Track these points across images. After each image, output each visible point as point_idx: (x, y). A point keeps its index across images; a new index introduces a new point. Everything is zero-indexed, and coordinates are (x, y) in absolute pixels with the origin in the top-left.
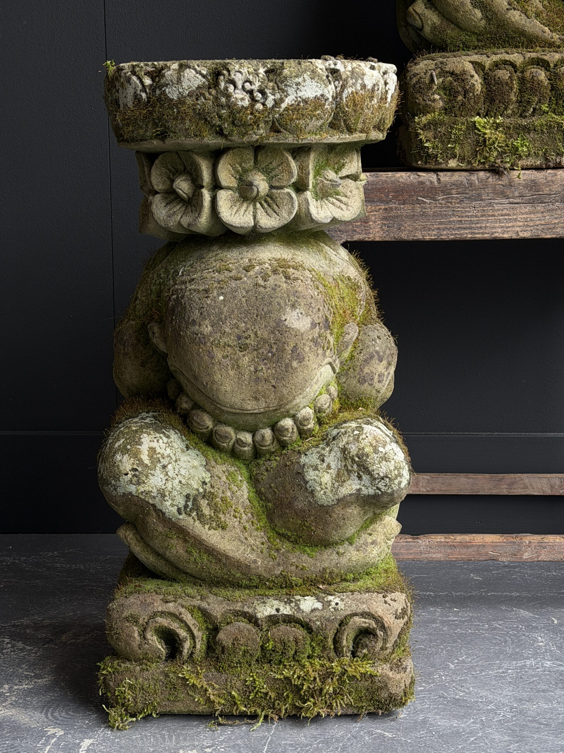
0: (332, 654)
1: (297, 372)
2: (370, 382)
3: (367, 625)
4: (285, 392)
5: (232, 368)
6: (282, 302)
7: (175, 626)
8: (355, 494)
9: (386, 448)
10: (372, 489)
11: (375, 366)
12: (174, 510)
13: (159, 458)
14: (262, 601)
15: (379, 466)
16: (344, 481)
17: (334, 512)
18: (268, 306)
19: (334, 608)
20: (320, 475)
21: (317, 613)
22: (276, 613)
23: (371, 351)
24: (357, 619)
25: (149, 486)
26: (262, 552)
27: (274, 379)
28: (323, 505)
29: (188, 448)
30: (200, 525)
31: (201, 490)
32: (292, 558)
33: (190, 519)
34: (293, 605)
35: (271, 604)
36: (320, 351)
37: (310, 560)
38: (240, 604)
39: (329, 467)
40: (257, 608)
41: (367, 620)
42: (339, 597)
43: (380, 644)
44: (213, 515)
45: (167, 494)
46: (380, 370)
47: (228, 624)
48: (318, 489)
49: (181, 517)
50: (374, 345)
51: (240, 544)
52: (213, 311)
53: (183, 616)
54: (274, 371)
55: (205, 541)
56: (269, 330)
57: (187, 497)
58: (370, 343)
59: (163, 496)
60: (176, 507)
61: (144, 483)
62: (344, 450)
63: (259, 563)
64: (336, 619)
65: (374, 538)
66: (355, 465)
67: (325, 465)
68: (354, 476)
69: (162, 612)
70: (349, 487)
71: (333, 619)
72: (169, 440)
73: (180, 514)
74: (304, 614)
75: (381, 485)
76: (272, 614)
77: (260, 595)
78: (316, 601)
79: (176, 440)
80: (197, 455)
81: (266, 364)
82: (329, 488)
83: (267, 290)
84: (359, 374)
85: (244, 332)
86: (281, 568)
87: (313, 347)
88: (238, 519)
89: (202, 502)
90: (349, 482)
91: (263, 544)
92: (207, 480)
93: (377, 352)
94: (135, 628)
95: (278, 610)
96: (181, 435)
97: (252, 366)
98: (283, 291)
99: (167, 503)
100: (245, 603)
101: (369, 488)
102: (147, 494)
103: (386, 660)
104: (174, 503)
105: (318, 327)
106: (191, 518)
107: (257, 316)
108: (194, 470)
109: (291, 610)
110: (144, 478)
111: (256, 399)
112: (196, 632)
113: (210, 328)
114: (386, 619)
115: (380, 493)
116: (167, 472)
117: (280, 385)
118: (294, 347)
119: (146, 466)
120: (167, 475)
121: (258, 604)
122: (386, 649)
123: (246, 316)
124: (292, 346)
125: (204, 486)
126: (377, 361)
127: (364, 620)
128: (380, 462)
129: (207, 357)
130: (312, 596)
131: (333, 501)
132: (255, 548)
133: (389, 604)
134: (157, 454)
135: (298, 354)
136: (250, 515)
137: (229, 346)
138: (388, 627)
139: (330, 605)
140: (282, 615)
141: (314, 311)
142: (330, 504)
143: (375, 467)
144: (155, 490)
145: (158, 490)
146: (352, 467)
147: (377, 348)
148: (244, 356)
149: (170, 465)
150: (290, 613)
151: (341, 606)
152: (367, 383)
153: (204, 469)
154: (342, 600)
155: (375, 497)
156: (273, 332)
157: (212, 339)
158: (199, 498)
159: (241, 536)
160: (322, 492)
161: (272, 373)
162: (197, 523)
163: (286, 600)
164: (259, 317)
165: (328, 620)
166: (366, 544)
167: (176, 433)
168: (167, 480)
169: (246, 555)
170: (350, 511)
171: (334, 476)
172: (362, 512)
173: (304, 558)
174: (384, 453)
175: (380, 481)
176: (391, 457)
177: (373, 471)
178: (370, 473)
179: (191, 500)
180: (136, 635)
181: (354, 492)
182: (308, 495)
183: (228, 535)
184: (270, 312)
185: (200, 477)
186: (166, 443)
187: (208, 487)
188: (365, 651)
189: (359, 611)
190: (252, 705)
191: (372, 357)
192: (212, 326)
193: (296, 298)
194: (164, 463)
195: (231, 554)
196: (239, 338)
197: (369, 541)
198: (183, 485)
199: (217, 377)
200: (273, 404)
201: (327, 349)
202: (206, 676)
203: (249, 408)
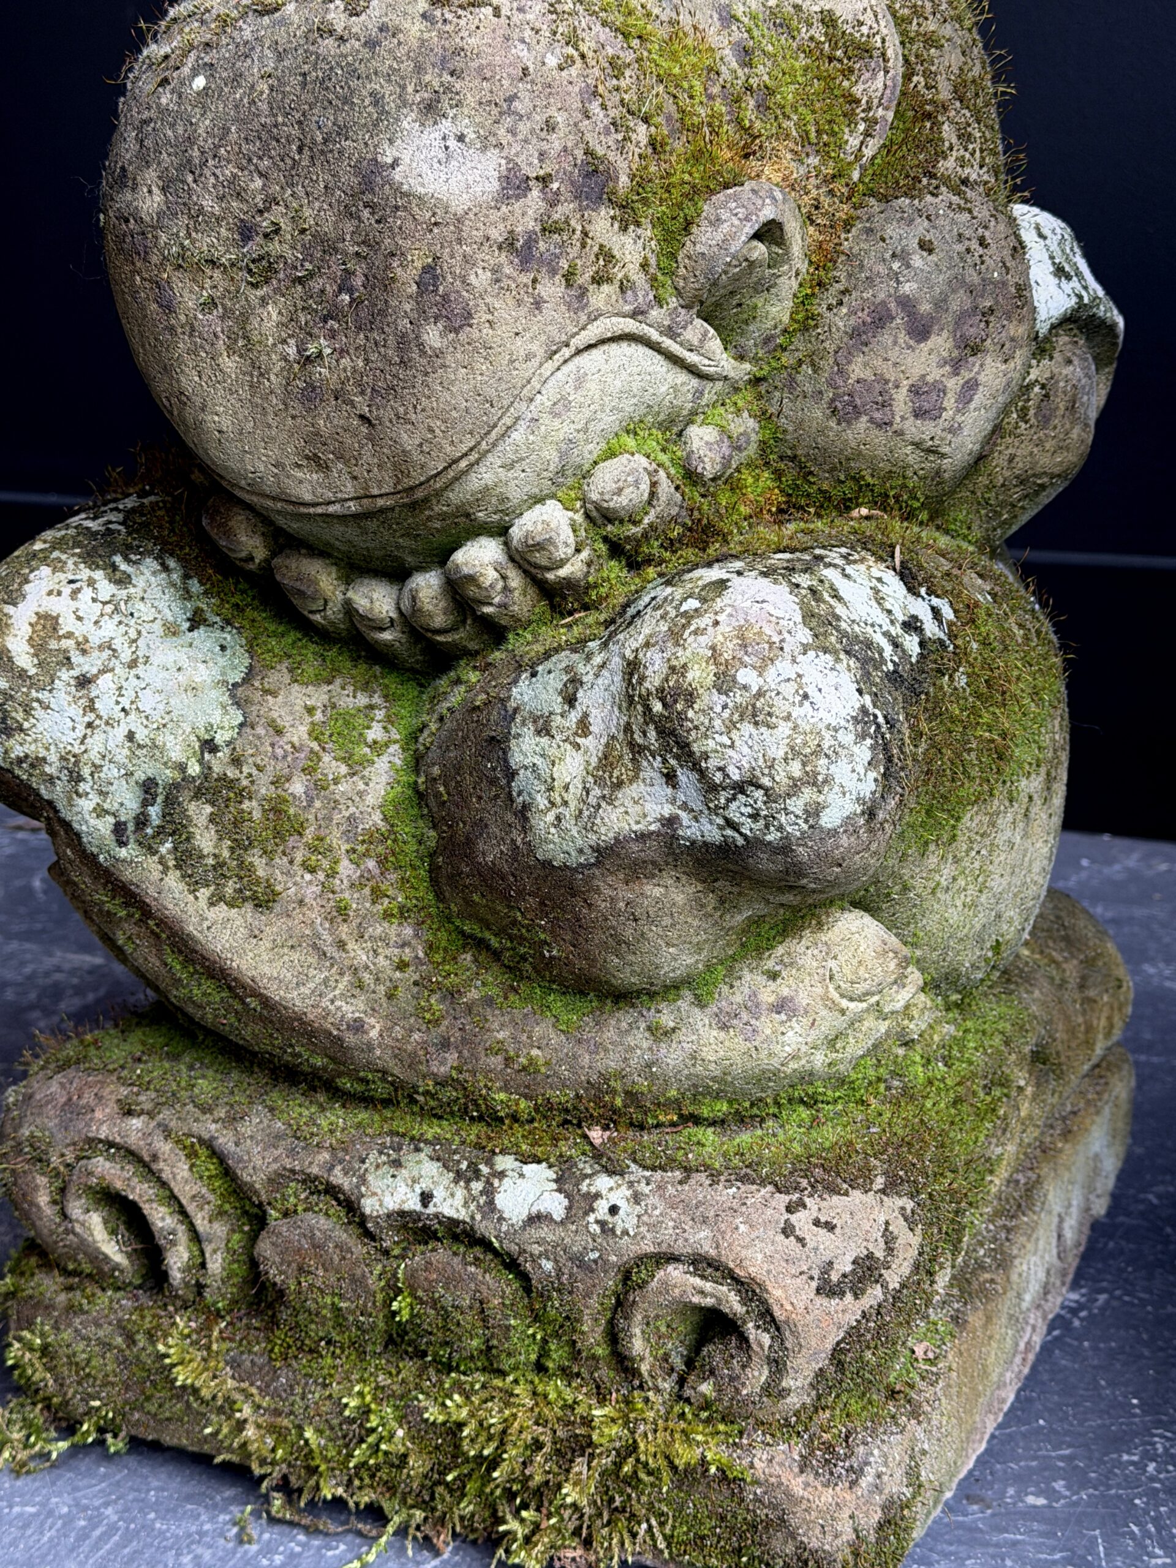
0: (605, 1373)
1: (444, 366)
2: (877, 415)
3: (709, 1301)
4: (409, 441)
5: (231, 350)
6: (388, 91)
7: (140, 1191)
8: (658, 834)
9: (771, 673)
10: (711, 822)
11: (893, 355)
12: (104, 826)
13: (66, 651)
14: (394, 1155)
15: (725, 740)
16: (619, 784)
17: (598, 891)
18: (338, 109)
19: (602, 1223)
20: (553, 752)
21: (544, 1232)
22: (418, 1207)
23: (882, 296)
24: (675, 1273)
25: (35, 741)
26: (390, 997)
27: (362, 393)
28: (547, 864)
29: (196, 621)
30: (182, 886)
31: (194, 769)
32: (496, 1026)
33: (152, 862)
34: (477, 1186)
35: (415, 1173)
36: (552, 289)
37: (556, 1039)
38: (326, 1156)
39: (584, 727)
40: (370, 1178)
41: (708, 1286)
42: (631, 1184)
43: (758, 1375)
44: (226, 854)
45: (86, 771)
46: (916, 372)
47: (286, 1214)
48: (542, 802)
49: (123, 853)
50: (896, 276)
51: (313, 960)
52: (170, 133)
53: (161, 1165)
54: (361, 364)
55: (197, 942)
56: (339, 202)
57: (148, 787)
58: (882, 269)
59: (76, 778)
60: (111, 820)
61: (21, 729)
62: (633, 667)
63: (374, 1034)
64: (606, 1261)
65: (785, 992)
66: (652, 727)
67: (574, 716)
68: (651, 769)
69: (110, 1144)
70: (634, 810)
71: (595, 1261)
72: (123, 594)
73: (122, 844)
74: (504, 1228)
75: (738, 810)
76: (406, 1207)
77: (398, 1134)
78: (554, 1186)
79: (155, 592)
80: (223, 648)
81: (332, 335)
82: (573, 804)
83: (346, 48)
84: (831, 383)
85: (261, 212)
86: (452, 1058)
87: (508, 270)
88: (321, 876)
89: (192, 808)
90: (634, 790)
91: (402, 966)
92: (220, 738)
93: (907, 304)
94: (41, 1180)
95: (426, 1198)
96: (186, 577)
97: (292, 341)
98: (401, 52)
99: (82, 802)
100: (340, 1154)
101: (703, 820)
102: (32, 766)
103: (787, 1428)
104: (106, 806)
105: (535, 193)
106: (156, 858)
107: (300, 150)
108: (187, 699)
109: (466, 1204)
110: (20, 716)
111: (317, 462)
112: (201, 1222)
113: (158, 197)
114: (777, 1293)
115: (740, 841)
116: (92, 701)
117: (387, 414)
118: (427, 269)
119: (22, 674)
120: (93, 709)
121: (378, 1166)
122: (783, 1393)
123: (265, 153)
124: (418, 264)
125: (207, 756)
126: (903, 337)
127: (698, 1281)
128: (731, 726)
129: (154, 306)
130: (550, 1167)
131: (581, 851)
132: (367, 977)
133: (801, 1240)
134: (60, 638)
135: (445, 298)
136: (371, 864)
137: (212, 263)
138: (787, 1322)
139: (593, 1210)
140: (436, 1216)
141: (524, 128)
142: (572, 862)
143: (711, 743)
144: (53, 757)
145: (63, 758)
146: (644, 733)
147: (907, 288)
148: (264, 301)
149: (109, 675)
150: (462, 1215)
151: (627, 1220)
152: (864, 419)
153: (226, 698)
154: (637, 1198)
155: (725, 849)
156: (349, 213)
157: (163, 238)
158: (184, 797)
159: (326, 936)
160: (550, 817)
161: (355, 370)
162: (173, 881)
163: (464, 1165)
164: (306, 152)
165: (578, 1260)
166: (753, 1007)
167: (166, 568)
168: (89, 725)
169: (325, 1003)
170: (658, 892)
171: (594, 761)
172: (711, 900)
173: (538, 1031)
174: (754, 690)
175: (734, 798)
176: (781, 707)
177: (706, 756)
178: (695, 763)
179: (160, 799)
180: (43, 1199)
181: (653, 828)
182: (510, 817)
183: (274, 926)
184: (343, 131)
185: (201, 724)
186: (104, 603)
187: (219, 763)
188: (706, 1388)
189: (680, 1248)
190: (367, 1481)
191: (880, 319)
192: (163, 189)
193: (447, 78)
194: (86, 668)
195: (275, 993)
196: (246, 232)
197: (767, 997)
198: (139, 746)
199: (190, 380)
200: (383, 483)
201: (598, 280)
202: (235, 1364)
203: (308, 497)
